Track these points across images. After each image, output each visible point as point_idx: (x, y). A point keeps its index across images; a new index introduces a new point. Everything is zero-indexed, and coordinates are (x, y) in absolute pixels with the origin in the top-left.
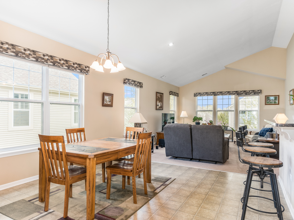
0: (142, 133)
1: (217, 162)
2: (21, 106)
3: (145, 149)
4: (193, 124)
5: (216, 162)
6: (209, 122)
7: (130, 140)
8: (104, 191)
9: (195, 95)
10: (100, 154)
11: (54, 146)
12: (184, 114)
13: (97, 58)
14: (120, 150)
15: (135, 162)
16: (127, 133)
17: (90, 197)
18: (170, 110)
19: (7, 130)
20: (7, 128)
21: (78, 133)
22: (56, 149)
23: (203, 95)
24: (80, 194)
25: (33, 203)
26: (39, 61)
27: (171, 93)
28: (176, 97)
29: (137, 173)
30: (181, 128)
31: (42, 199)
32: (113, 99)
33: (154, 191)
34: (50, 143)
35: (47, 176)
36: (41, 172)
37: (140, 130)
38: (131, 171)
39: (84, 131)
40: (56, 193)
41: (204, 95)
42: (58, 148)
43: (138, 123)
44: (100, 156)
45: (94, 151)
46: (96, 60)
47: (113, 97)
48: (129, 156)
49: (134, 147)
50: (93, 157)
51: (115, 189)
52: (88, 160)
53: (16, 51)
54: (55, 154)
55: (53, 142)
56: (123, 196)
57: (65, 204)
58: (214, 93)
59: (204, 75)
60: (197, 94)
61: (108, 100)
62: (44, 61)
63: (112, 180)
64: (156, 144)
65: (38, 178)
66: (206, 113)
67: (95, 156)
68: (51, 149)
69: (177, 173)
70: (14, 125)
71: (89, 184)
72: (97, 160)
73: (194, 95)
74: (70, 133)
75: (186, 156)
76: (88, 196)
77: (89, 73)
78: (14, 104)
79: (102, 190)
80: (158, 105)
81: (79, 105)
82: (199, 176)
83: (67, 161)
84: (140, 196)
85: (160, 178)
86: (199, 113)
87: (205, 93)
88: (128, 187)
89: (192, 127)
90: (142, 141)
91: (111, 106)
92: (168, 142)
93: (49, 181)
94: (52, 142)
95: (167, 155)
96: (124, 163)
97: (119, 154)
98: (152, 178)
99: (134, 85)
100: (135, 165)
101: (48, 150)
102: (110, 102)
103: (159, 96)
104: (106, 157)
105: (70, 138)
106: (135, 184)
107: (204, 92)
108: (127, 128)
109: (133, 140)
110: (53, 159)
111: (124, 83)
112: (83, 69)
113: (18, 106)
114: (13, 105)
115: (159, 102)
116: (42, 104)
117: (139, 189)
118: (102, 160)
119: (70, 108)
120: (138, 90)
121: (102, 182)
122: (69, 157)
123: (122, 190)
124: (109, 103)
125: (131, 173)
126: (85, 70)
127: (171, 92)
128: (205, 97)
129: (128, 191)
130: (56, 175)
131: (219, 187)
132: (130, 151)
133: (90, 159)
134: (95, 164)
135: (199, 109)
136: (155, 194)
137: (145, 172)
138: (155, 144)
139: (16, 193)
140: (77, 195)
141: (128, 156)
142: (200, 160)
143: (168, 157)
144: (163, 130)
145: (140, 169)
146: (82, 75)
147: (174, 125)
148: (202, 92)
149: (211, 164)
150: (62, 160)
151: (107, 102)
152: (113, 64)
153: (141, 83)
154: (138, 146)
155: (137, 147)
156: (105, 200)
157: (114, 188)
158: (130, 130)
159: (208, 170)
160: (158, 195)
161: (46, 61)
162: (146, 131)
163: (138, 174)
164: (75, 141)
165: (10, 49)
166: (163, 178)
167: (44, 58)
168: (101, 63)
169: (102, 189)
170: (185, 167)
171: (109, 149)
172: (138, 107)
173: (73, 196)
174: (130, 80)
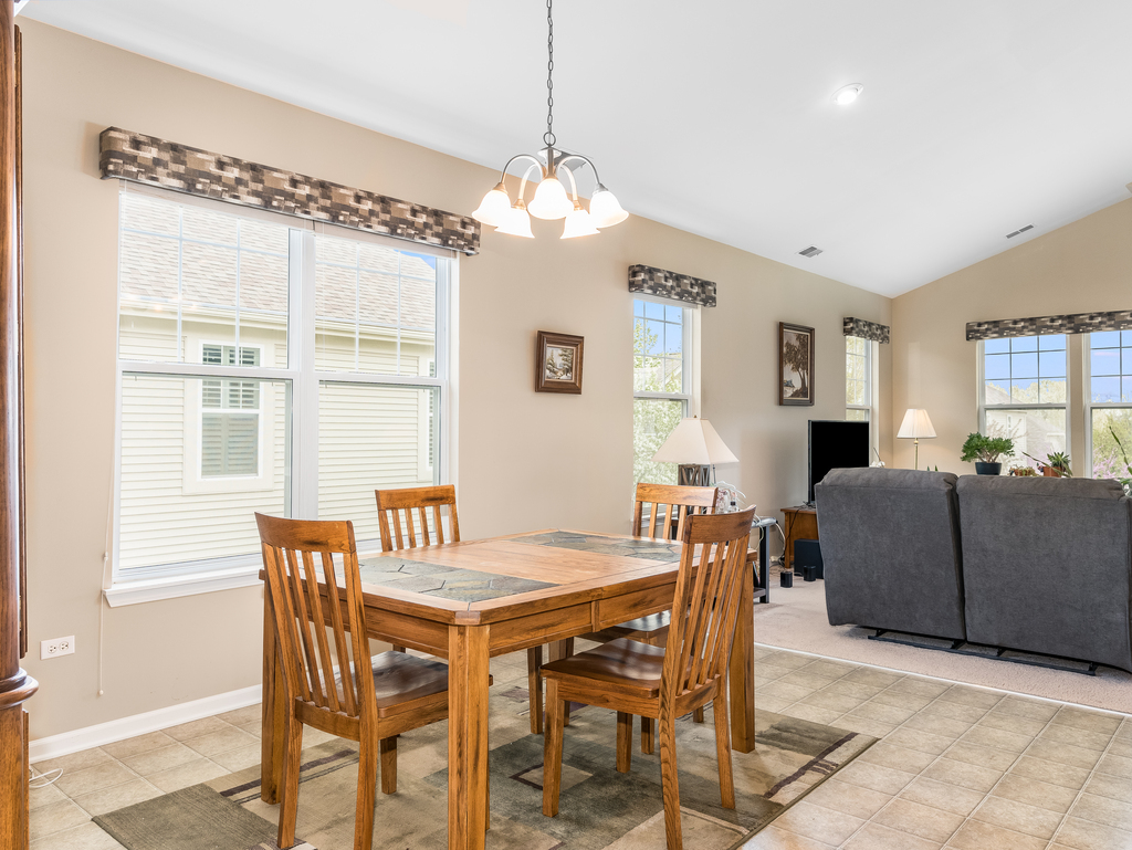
0: (709, 513)
1: (1100, 668)
2: (231, 396)
3: (721, 590)
4: (965, 470)
5: (1093, 668)
6: (1049, 463)
7: (652, 545)
8: (534, 775)
9: (974, 333)
10: (508, 608)
11: (315, 564)
12: (914, 422)
13: (503, 179)
14: (600, 592)
15: (673, 653)
16: (641, 509)
17: (463, 806)
18: (848, 404)
19: (178, 492)
20: (178, 484)
21: (430, 510)
22: (320, 578)
23: (1014, 329)
24: (432, 778)
25: (238, 804)
26: (275, 207)
27: (850, 325)
28: (876, 344)
29: (685, 703)
30: (905, 491)
31: (274, 792)
32: (582, 358)
33: (770, 794)
34: (298, 553)
35: (291, 696)
36: (271, 673)
37: (701, 497)
38: (656, 693)
39: (454, 499)
40: (332, 770)
41: (1020, 332)
42: (329, 573)
43: (695, 466)
44: (507, 615)
45: (483, 592)
46: (498, 186)
47: (582, 348)
48: (649, 617)
49: (668, 581)
50: (477, 621)
51: (585, 768)
52: (453, 635)
53: (187, 169)
54: (318, 601)
55: (310, 547)
56: (617, 806)
57: (358, 827)
58: (1070, 318)
59: (1017, 233)
60: (980, 325)
61: (559, 361)
62: (293, 205)
63: (572, 723)
64: (782, 562)
65: (260, 700)
66: (1028, 420)
67: (486, 616)
68: (303, 575)
69: (887, 708)
70: (205, 473)
71: (460, 745)
72: (492, 636)
73: (968, 332)
74: (394, 509)
75: (929, 628)
76: (456, 799)
77: (477, 248)
78: (204, 389)
79: (527, 771)
80: (790, 385)
81: (435, 389)
82: (1000, 733)
83: (368, 632)
84: (699, 814)
85: (798, 732)
86: (991, 417)
87: (1023, 320)
88: (644, 763)
89: (960, 485)
90: (706, 553)
91: (573, 389)
92: (840, 556)
93: (296, 716)
94: (305, 548)
95: (835, 619)
96: (627, 652)
97: (597, 609)
98: (761, 726)
99: (677, 294)
100: (671, 665)
101: (292, 580)
102: (567, 371)
103: (795, 343)
104: (536, 624)
105: (391, 527)
106: (675, 755)
107: (1017, 317)
108: (642, 487)
109: (669, 547)
110: (311, 618)
111: (631, 285)
112: (455, 234)
113: (219, 395)
114: (200, 392)
115: (796, 368)
116: (289, 382)
117: (694, 776)
118: (519, 634)
119: (415, 402)
120: (695, 313)
121: (529, 732)
122: (379, 616)
123: (617, 778)
124: (564, 377)
125: (655, 701)
126: (461, 236)
127: (851, 320)
128: (1026, 341)
129: (644, 786)
130: (325, 694)
131: (1114, 802)
132: (649, 598)
133: (462, 629)
134: (487, 654)
135: (991, 400)
136: (770, 810)
137: (723, 700)
138: (775, 563)
139: (181, 755)
140: (416, 784)
141: (645, 620)
142: (1001, 652)
143: (838, 627)
144: (812, 497)
145: (698, 686)
146: (448, 259)
147: (866, 476)
148: (1006, 314)
149: (1066, 675)
150: (347, 628)
151: (555, 373)
152: (575, 198)
153: (708, 283)
154: (687, 578)
155: (681, 580)
156: (536, 820)
157: (579, 761)
158: (654, 497)
159: (1050, 705)
160: (788, 815)
161: (304, 204)
162: (733, 504)
163: (688, 707)
164: (412, 543)
165: (165, 165)
166: (815, 731)
167: (294, 194)
168: (521, 196)
169: (528, 767)
170: (927, 681)
171: (550, 585)
172: (695, 391)
173: (401, 791)
174: (659, 271)
